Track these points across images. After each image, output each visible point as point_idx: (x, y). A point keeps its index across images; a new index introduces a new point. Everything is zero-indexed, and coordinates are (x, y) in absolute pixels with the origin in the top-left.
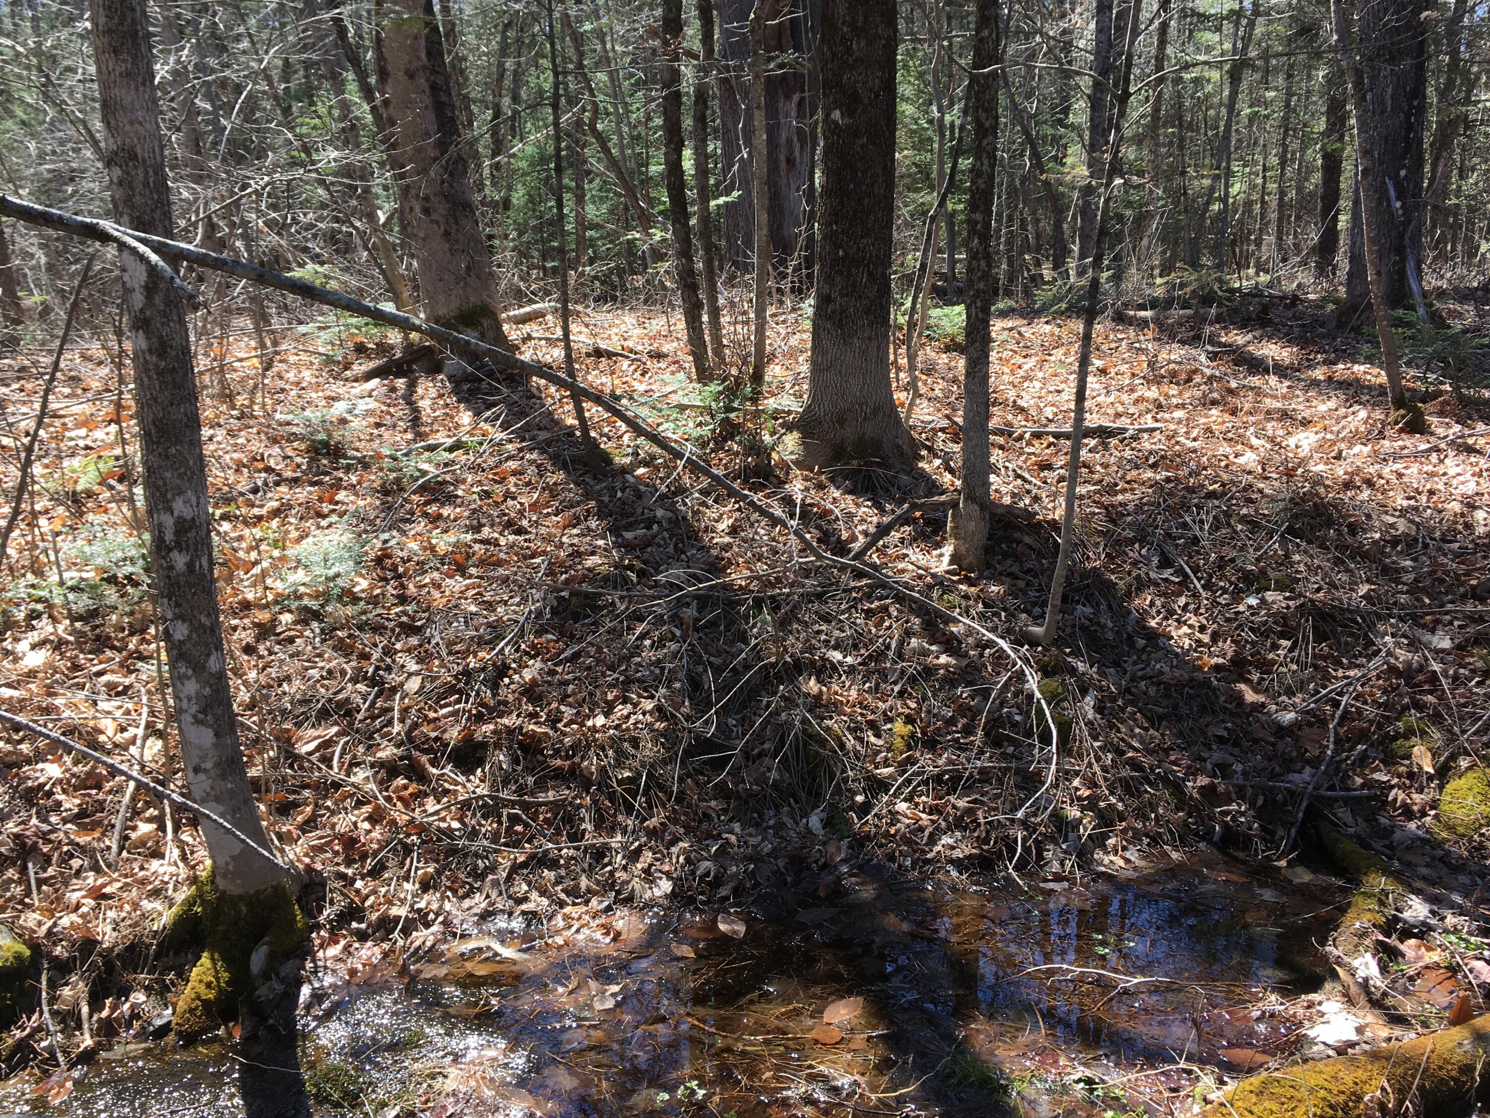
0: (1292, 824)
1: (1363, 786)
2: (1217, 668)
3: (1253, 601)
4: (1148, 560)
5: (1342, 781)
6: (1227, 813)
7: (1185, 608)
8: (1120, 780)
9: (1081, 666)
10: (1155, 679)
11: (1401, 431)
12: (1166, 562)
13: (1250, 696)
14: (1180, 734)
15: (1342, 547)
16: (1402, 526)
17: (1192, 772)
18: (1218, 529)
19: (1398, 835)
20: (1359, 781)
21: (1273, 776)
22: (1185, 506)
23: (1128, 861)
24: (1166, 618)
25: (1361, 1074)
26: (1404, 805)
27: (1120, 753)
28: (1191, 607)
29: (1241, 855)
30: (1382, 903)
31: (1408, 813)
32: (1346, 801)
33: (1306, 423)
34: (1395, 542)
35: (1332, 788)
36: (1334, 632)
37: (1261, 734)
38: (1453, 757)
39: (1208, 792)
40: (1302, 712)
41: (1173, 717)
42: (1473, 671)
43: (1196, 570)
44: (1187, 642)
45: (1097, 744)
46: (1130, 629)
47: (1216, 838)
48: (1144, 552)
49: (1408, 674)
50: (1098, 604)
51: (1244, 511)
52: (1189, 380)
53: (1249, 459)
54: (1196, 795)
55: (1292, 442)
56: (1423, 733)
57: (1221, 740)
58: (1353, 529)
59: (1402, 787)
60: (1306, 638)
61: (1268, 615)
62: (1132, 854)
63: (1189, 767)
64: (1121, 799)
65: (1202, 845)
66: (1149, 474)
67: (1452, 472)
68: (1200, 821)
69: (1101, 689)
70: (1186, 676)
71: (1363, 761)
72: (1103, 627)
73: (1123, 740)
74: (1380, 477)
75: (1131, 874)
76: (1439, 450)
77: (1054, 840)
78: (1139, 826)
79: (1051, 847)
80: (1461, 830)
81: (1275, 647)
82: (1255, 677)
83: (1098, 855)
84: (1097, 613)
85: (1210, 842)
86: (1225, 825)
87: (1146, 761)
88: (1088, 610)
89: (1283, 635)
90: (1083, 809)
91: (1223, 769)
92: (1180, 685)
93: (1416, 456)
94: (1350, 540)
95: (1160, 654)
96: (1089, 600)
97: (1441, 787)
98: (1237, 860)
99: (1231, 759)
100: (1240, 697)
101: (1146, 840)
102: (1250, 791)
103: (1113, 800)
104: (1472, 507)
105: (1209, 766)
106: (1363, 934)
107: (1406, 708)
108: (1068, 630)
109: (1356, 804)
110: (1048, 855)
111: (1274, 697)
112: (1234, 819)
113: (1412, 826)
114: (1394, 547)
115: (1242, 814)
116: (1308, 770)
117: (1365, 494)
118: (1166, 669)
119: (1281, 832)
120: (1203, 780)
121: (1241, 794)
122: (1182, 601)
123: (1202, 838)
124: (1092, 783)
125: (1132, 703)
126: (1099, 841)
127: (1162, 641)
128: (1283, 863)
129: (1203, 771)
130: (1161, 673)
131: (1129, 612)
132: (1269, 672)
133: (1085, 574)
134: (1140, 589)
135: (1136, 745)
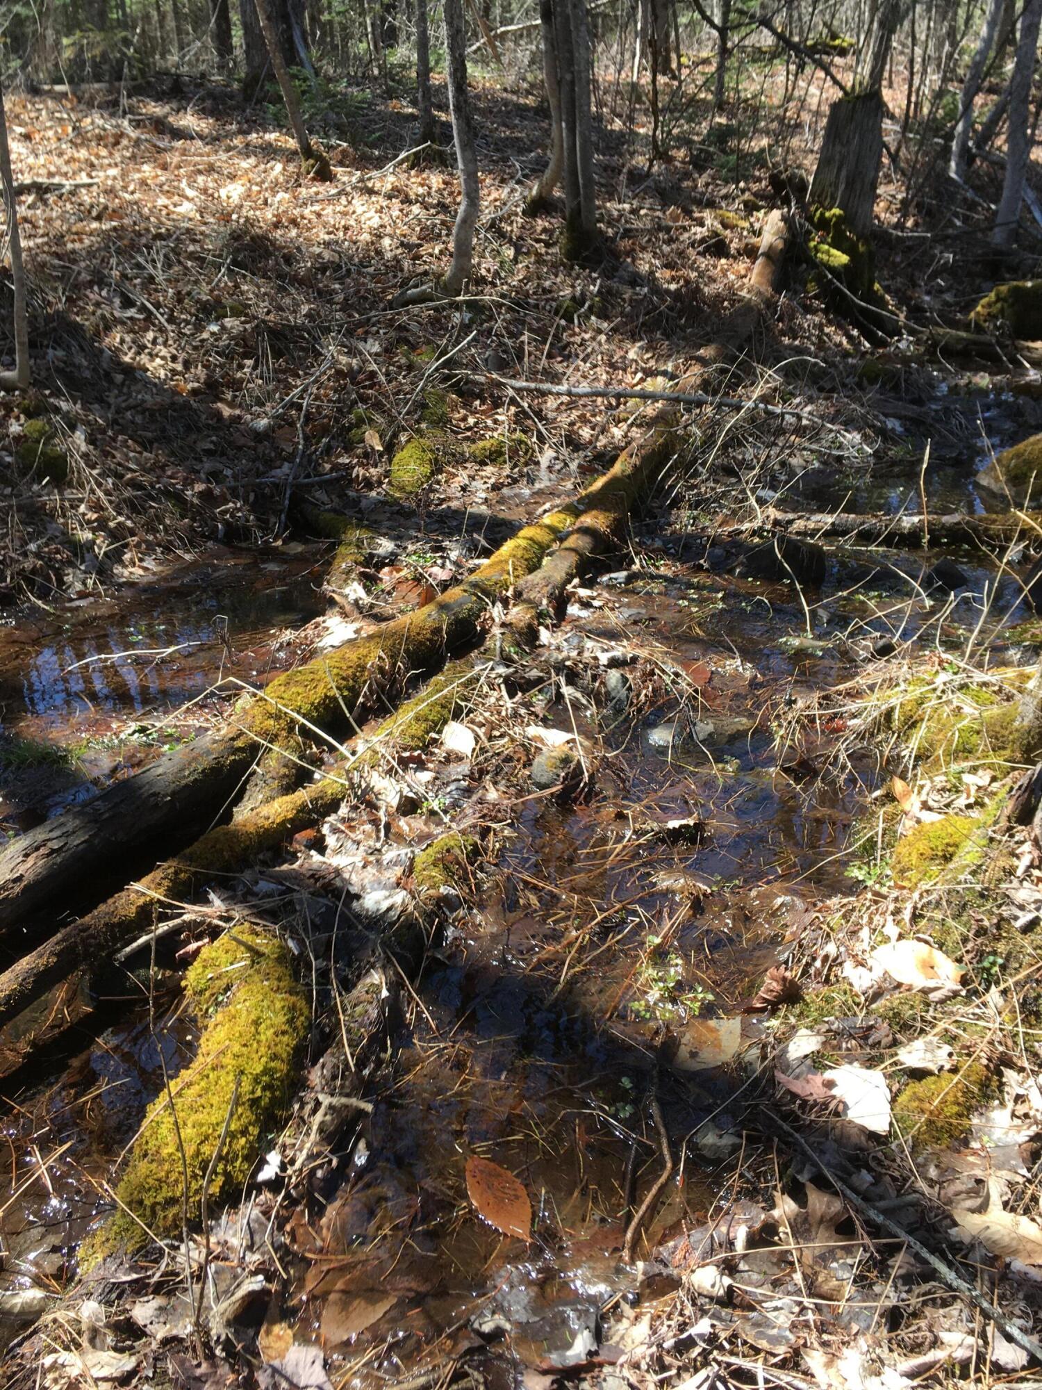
0: (281, 511)
1: (332, 470)
2: (194, 392)
3: (214, 328)
4: (110, 301)
5: (315, 469)
6: (226, 512)
7: (154, 342)
8: (125, 501)
9: (64, 406)
10: (139, 408)
11: (313, 179)
12: (127, 303)
13: (227, 412)
14: (173, 454)
15: (281, 276)
16: (327, 255)
17: (188, 483)
18: (170, 267)
19: (364, 503)
20: (328, 466)
21: (259, 474)
22: (134, 247)
23: (146, 569)
24: (138, 353)
25: (363, 651)
26: (365, 478)
27: (119, 476)
28: (160, 340)
29: (244, 545)
30: (359, 547)
31: (369, 484)
32: (321, 485)
33: (232, 177)
34: (323, 269)
35: (308, 476)
36: (287, 348)
37: (242, 441)
38: (395, 435)
39: (206, 496)
40: (273, 417)
41: (163, 439)
42: (400, 367)
43: (158, 305)
44: (162, 373)
45: (95, 472)
46: (105, 365)
47: (221, 535)
48: (104, 293)
49: (351, 374)
50: (69, 347)
51: (191, 248)
52: (117, 143)
53: (186, 208)
54: (196, 501)
55: (223, 193)
56: (371, 420)
57: (209, 453)
58: (288, 259)
59: (361, 465)
60: (265, 354)
61: (231, 339)
62: (149, 563)
63: (186, 479)
64: (129, 518)
65: (210, 544)
66: (95, 225)
67: (359, 210)
68: (204, 523)
69: (88, 423)
70: (168, 401)
71: (328, 450)
72: (79, 367)
73: (119, 464)
74: (303, 217)
75: (152, 578)
76: (347, 194)
77: (70, 564)
78: (151, 538)
79: (70, 570)
80: (409, 489)
81: (241, 367)
82: (229, 396)
83: (118, 569)
84: (69, 354)
85: (216, 540)
86: (226, 523)
87: (145, 479)
88: (60, 353)
89: (246, 356)
90: (94, 530)
91: (215, 476)
92: (163, 410)
93: (330, 200)
94: (287, 269)
95: (139, 386)
96: (58, 343)
97: (390, 461)
98: (242, 549)
99: (220, 466)
100: (218, 414)
101: (159, 550)
102: (241, 491)
103: (121, 519)
104: (380, 237)
105: (203, 476)
106: (348, 572)
107: (354, 403)
108: (43, 374)
109: (328, 485)
110: (68, 579)
111: (248, 409)
112: (233, 516)
113: (373, 494)
114: (324, 273)
115: (239, 510)
116: (286, 465)
117: (294, 232)
118: (148, 397)
119: (273, 519)
120: (200, 487)
121: (235, 495)
122: (150, 335)
123: (209, 538)
124: (97, 507)
125: (122, 432)
126: (115, 556)
127: (138, 374)
128: (280, 543)
129: (199, 480)
130: (143, 401)
131: (102, 351)
132: (240, 389)
133: (49, 319)
134: (108, 328)
135: (133, 466)
